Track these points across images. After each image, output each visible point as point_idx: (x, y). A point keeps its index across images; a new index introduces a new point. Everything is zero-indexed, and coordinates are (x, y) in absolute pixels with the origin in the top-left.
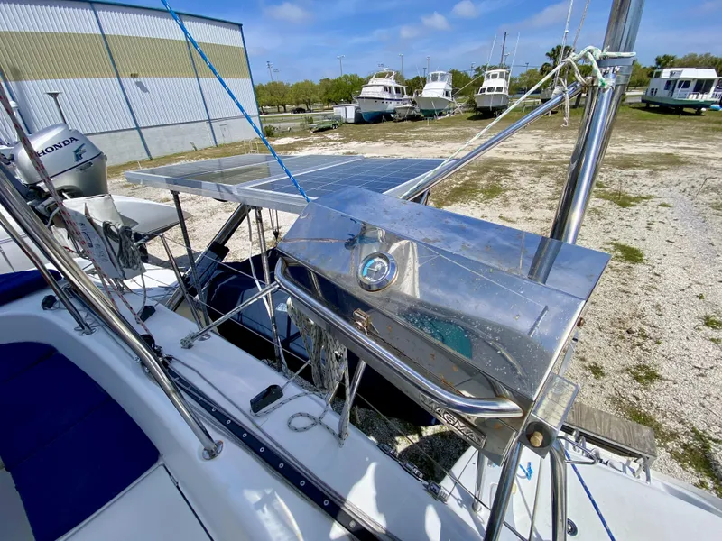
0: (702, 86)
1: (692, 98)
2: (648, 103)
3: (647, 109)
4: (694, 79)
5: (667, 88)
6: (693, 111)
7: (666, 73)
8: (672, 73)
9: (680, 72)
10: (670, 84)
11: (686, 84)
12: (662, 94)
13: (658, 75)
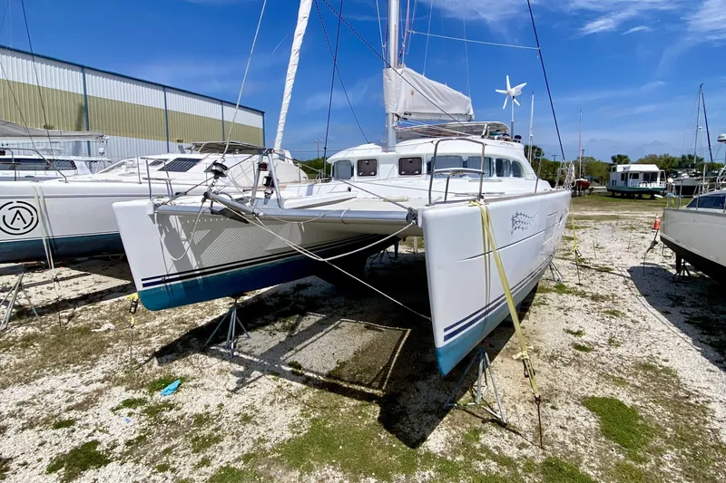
0: (650, 177)
1: (643, 186)
2: (613, 191)
3: (613, 196)
4: (641, 172)
5: (622, 179)
6: (649, 196)
7: (620, 168)
8: (624, 168)
9: (629, 168)
10: (624, 176)
11: (636, 175)
12: (620, 183)
13: (615, 169)
